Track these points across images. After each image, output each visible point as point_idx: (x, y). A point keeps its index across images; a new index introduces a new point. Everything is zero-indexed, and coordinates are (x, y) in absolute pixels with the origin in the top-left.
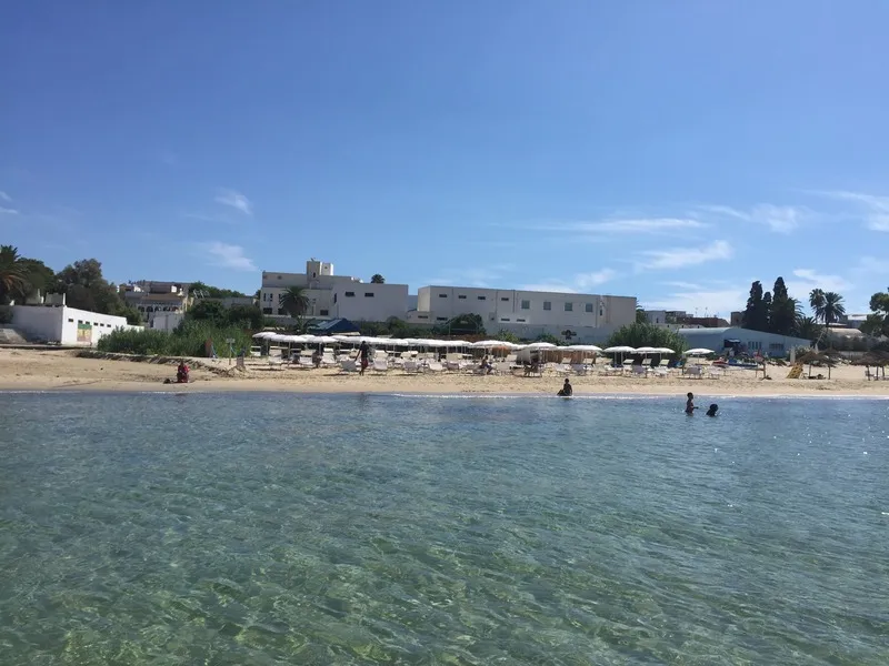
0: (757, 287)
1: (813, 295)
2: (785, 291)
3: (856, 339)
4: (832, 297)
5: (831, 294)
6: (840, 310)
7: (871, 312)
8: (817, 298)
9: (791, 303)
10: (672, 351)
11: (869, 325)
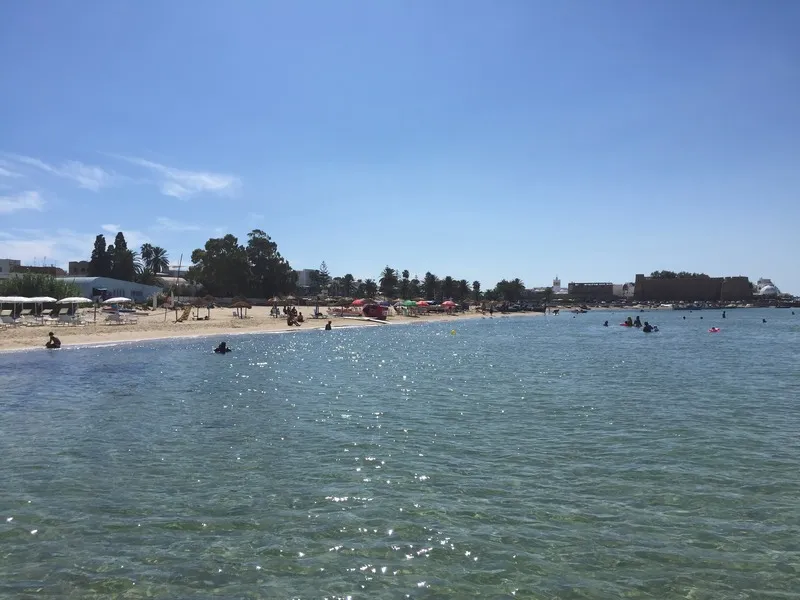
0: (100, 241)
1: (143, 249)
2: (125, 244)
3: (183, 286)
4: (158, 251)
5: (158, 248)
6: (165, 263)
7: (192, 264)
8: (147, 251)
9: (130, 255)
10: (89, 300)
11: (190, 275)
